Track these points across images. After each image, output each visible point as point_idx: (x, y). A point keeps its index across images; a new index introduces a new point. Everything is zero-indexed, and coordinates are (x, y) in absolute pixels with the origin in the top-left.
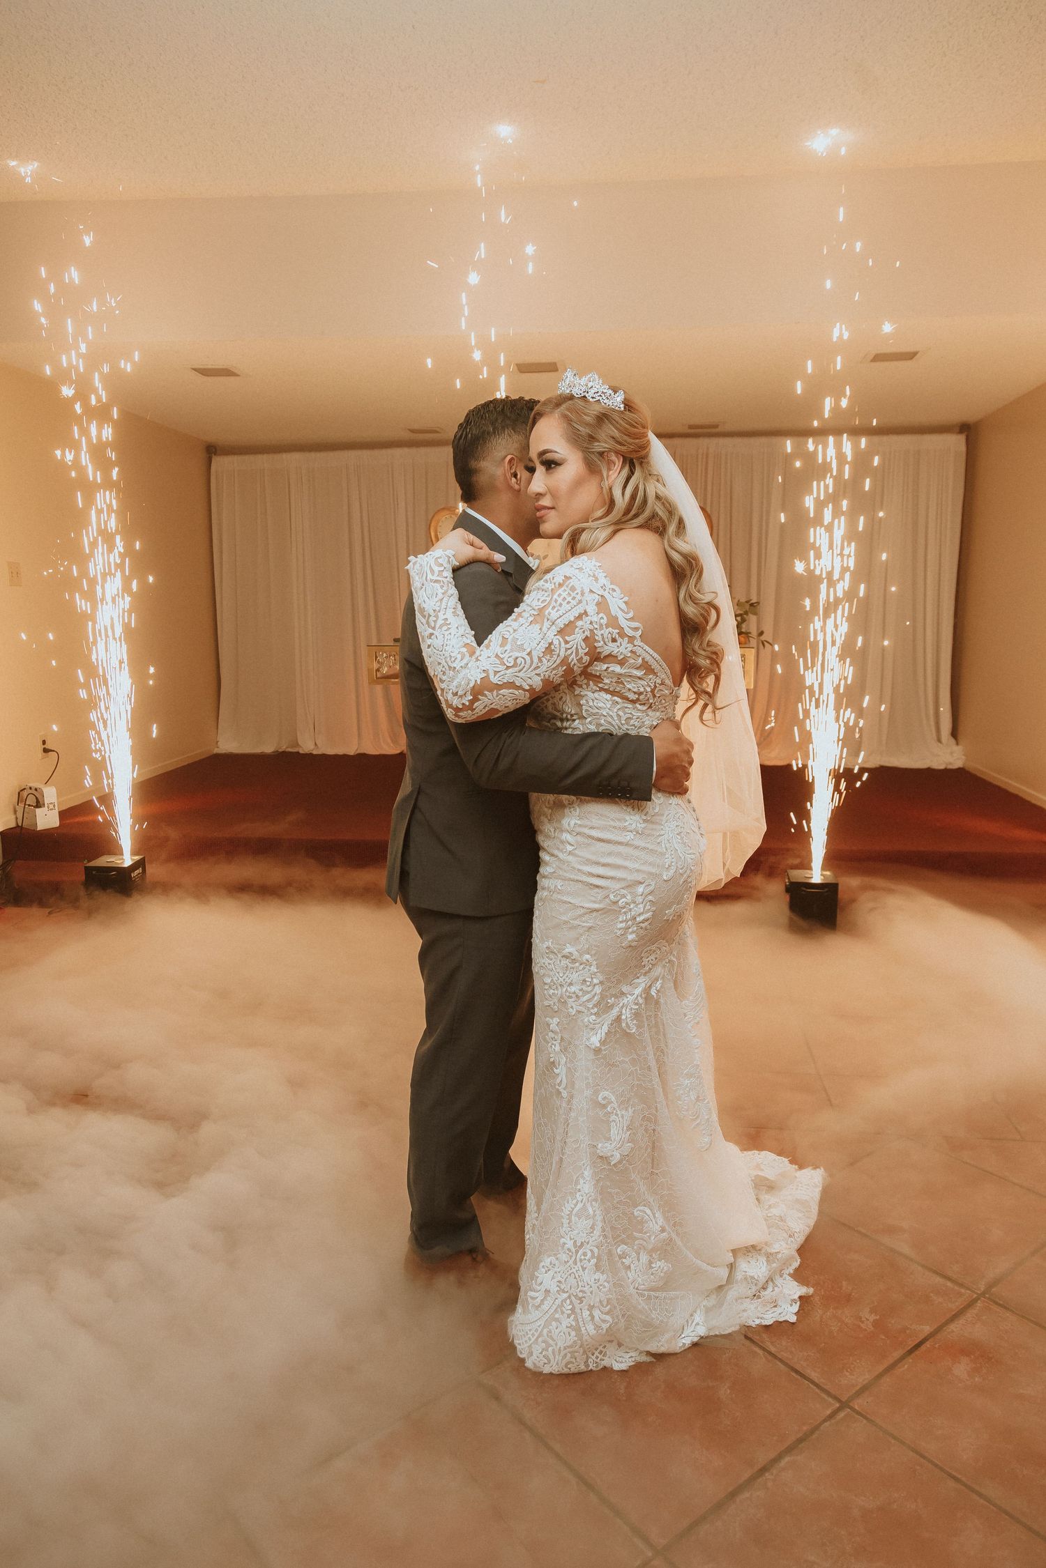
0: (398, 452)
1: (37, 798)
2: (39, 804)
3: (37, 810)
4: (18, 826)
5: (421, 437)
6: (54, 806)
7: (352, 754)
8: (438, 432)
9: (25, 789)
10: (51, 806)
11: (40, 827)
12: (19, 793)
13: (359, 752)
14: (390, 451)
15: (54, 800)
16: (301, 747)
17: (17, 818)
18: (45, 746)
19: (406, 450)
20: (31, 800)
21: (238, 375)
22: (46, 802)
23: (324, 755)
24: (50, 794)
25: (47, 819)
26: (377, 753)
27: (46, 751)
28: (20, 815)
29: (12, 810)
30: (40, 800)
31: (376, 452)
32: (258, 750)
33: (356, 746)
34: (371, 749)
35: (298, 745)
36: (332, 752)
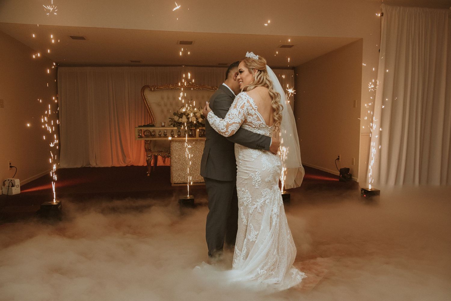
0: (125, 68)
1: (12, 183)
2: (13, 186)
3: (12, 188)
4: (4, 195)
5: (135, 63)
6: (19, 186)
7: (110, 166)
8: (140, 62)
9: (6, 180)
11: (13, 194)
12: (4, 182)
13: (112, 166)
14: (123, 68)
15: (19, 184)
16: (91, 165)
17: (2, 191)
18: (11, 165)
19: (128, 67)
20: (11, 185)
21: (85, 39)
22: (16, 184)
23: (99, 168)
24: (17, 182)
25: (16, 191)
26: (119, 166)
27: (11, 167)
28: (4, 190)
29: (1, 188)
30: (13, 184)
31: (118, 68)
32: (75, 167)
33: (111, 164)
34: (117, 165)
35: (90, 164)
36: (103, 166)
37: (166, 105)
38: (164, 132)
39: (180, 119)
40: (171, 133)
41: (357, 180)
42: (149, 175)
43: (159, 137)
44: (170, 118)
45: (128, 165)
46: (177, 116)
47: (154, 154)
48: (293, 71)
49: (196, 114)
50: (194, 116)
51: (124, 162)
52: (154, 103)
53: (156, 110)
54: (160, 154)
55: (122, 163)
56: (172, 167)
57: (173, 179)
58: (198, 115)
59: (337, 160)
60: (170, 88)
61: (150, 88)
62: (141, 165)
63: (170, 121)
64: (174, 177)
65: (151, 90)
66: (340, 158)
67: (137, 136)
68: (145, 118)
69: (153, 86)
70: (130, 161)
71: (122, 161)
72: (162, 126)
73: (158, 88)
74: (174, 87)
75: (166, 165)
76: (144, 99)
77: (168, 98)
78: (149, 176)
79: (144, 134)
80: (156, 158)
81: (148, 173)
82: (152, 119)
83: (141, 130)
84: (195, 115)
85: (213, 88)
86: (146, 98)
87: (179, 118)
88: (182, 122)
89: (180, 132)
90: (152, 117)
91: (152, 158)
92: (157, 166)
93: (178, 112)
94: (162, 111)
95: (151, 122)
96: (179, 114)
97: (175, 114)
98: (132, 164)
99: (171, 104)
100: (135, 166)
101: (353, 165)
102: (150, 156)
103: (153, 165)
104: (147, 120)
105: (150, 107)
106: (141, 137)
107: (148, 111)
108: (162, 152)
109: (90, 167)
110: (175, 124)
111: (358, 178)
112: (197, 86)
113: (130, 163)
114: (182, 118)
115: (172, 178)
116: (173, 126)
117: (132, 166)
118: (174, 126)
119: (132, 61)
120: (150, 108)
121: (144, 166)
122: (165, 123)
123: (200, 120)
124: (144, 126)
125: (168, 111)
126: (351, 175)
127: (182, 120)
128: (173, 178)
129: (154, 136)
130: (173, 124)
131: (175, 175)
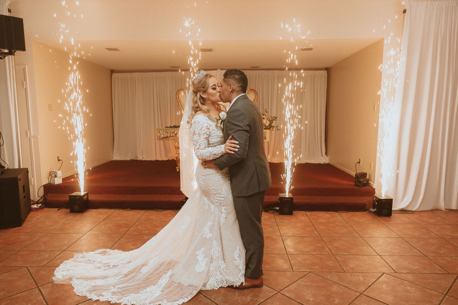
0: (167, 73)
1: (55, 175)
3: (55, 178)
4: (49, 184)
5: (174, 69)
7: (153, 160)
9: (52, 172)
10: (60, 177)
11: (56, 183)
12: (50, 173)
13: (156, 159)
14: (165, 73)
15: (61, 175)
19: (170, 72)
21: (119, 50)
22: (58, 176)
23: (145, 160)
24: (59, 173)
25: (58, 181)
26: (161, 160)
27: (59, 160)
28: (50, 180)
29: (47, 178)
31: (161, 73)
32: (125, 159)
34: (159, 159)
35: (137, 158)
36: (148, 159)
41: (373, 185)
48: (326, 72)
55: (165, 158)
59: (358, 163)
61: (184, 91)
65: (185, 93)
66: (361, 161)
67: (159, 136)
70: (172, 156)
71: (165, 156)
78: (178, 171)
81: (177, 169)
86: (180, 100)
98: (173, 159)
101: (371, 169)
109: (137, 160)
111: (374, 183)
113: (170, 158)
119: (172, 67)
126: (368, 180)
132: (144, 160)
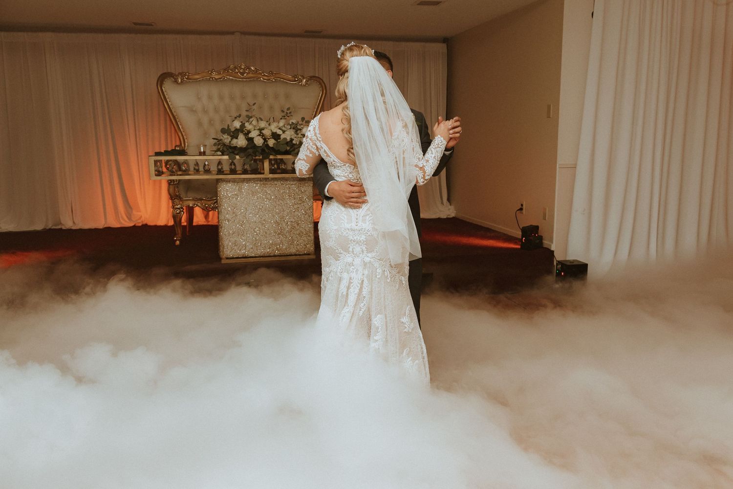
5: (138, 27)
7: (101, 227)
8: (152, 25)
13: (106, 226)
16: (64, 224)
19: (128, 35)
26: (119, 226)
33: (103, 222)
34: (114, 224)
35: (61, 224)
36: (86, 226)
37: (205, 111)
38: (205, 165)
39: (234, 141)
40: (218, 166)
41: (551, 245)
42: (178, 243)
43: (195, 174)
44: (214, 139)
45: (136, 225)
46: (228, 135)
47: (186, 203)
49: (263, 132)
50: (259, 135)
51: (127, 217)
52: (183, 107)
53: (187, 120)
54: (199, 204)
55: (124, 220)
56: (221, 228)
57: (225, 250)
58: (267, 132)
59: (518, 212)
60: (212, 78)
61: (173, 77)
62: (162, 225)
63: (215, 145)
64: (226, 247)
65: (176, 81)
66: (524, 207)
67: (153, 172)
68: (166, 135)
69: (179, 74)
70: (141, 217)
71: (125, 217)
72: (201, 154)
73: (190, 77)
74: (220, 76)
75: (210, 223)
76: (163, 98)
77: (210, 98)
78: (177, 246)
79: (166, 166)
80: (191, 211)
81: (176, 240)
82: (181, 138)
83: (160, 161)
84: (260, 132)
85: (295, 78)
86: (167, 97)
87: (231, 139)
88: (238, 147)
89: (234, 164)
90: (180, 135)
91: (182, 211)
92: (194, 224)
93: (230, 127)
94: (200, 124)
95: (178, 143)
96: (233, 130)
97: (223, 131)
98: (144, 223)
99: (216, 110)
100: (150, 226)
101: (546, 219)
102: (179, 209)
103: (185, 224)
104: (171, 141)
105: (175, 114)
106: (159, 173)
107: (172, 121)
108: (202, 199)
109: (61, 229)
110: (225, 149)
111: (552, 243)
112: (264, 75)
113: (139, 221)
114: (237, 138)
115: (221, 249)
116: (221, 154)
117: (145, 226)
118: (223, 154)
119: (135, 24)
120: (176, 117)
121: (169, 225)
122: (205, 146)
123: (271, 143)
124: (167, 153)
125: (211, 122)
126: (541, 238)
127: (237, 142)
128: (223, 248)
129: (186, 172)
130: (221, 149)
131: (227, 243)
132: (78, 228)
